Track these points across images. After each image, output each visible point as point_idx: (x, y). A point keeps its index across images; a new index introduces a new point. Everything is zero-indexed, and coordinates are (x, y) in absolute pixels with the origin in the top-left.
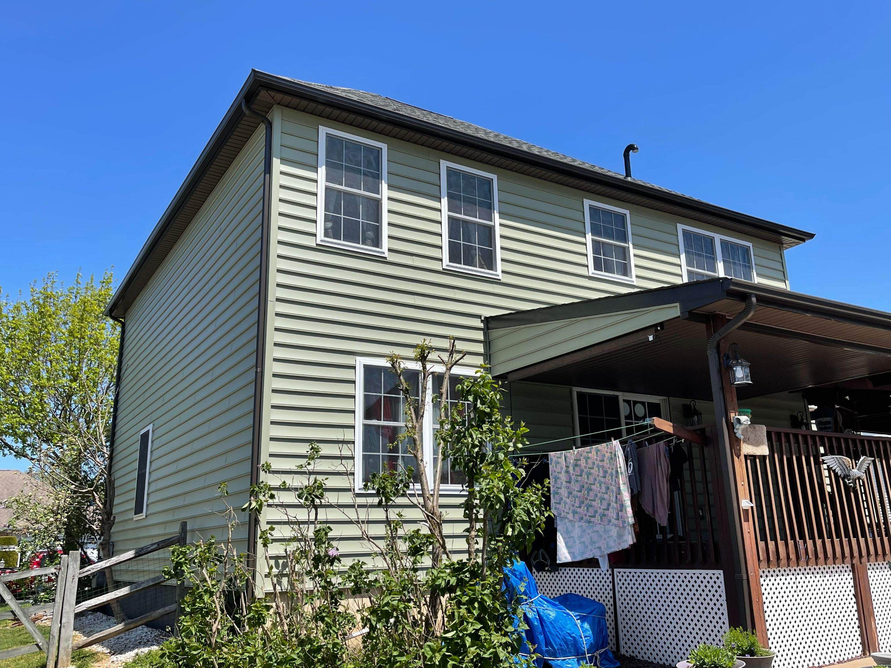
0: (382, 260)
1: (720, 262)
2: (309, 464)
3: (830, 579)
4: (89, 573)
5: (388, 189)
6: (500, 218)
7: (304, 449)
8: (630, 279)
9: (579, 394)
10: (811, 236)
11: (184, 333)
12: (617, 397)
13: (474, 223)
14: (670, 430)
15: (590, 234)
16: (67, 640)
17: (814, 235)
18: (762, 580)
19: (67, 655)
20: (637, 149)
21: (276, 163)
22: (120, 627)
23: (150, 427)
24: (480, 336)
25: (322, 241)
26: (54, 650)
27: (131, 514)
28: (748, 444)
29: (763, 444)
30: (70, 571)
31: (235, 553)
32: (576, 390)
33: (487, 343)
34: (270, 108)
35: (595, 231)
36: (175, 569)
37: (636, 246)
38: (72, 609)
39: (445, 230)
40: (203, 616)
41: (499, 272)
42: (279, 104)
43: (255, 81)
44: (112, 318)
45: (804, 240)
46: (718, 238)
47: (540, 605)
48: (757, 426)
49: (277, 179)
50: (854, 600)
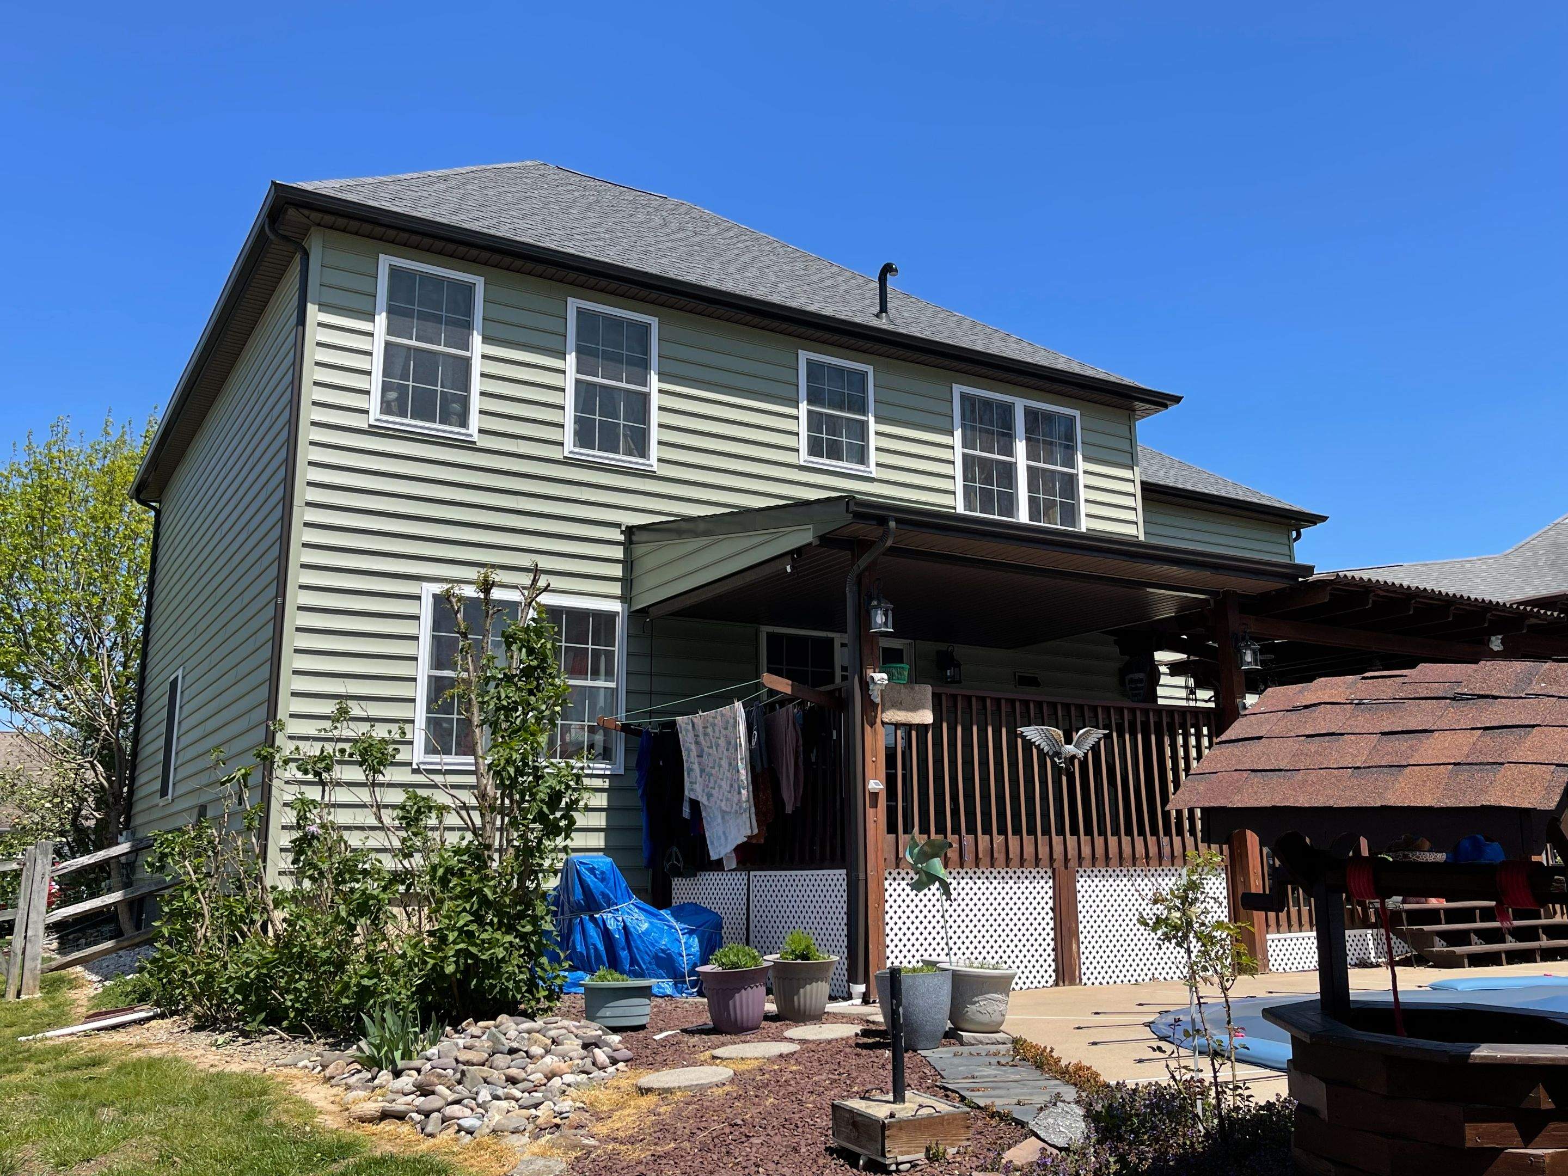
0: (470, 446)
1: (1020, 441)
2: (336, 728)
3: (1015, 887)
4: (66, 871)
5: (483, 342)
6: (660, 381)
7: (328, 708)
8: (867, 469)
9: (770, 635)
10: (1177, 399)
11: (218, 537)
12: (832, 640)
13: (620, 389)
14: (788, 691)
15: (805, 402)
16: (34, 959)
17: (1182, 398)
18: (887, 883)
19: (35, 979)
20: (896, 270)
21: (312, 309)
22: (109, 944)
23: (180, 673)
24: (618, 553)
25: (376, 420)
26: (16, 971)
27: (157, 799)
28: (899, 709)
29: (924, 707)
30: (38, 868)
31: (239, 843)
32: (765, 629)
33: (628, 563)
34: (308, 230)
35: (813, 399)
36: (160, 860)
37: (879, 419)
38: (41, 918)
39: (569, 400)
40: (184, 920)
41: (653, 460)
42: (319, 225)
43: (277, 199)
44: (140, 501)
45: (1166, 406)
46: (1020, 405)
47: (628, 913)
48: (917, 687)
49: (314, 334)
50: (1051, 914)
